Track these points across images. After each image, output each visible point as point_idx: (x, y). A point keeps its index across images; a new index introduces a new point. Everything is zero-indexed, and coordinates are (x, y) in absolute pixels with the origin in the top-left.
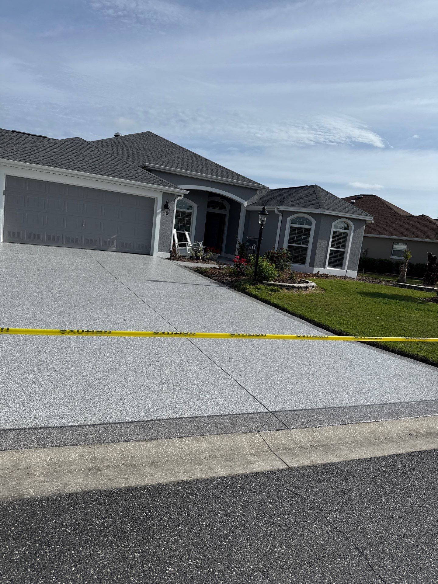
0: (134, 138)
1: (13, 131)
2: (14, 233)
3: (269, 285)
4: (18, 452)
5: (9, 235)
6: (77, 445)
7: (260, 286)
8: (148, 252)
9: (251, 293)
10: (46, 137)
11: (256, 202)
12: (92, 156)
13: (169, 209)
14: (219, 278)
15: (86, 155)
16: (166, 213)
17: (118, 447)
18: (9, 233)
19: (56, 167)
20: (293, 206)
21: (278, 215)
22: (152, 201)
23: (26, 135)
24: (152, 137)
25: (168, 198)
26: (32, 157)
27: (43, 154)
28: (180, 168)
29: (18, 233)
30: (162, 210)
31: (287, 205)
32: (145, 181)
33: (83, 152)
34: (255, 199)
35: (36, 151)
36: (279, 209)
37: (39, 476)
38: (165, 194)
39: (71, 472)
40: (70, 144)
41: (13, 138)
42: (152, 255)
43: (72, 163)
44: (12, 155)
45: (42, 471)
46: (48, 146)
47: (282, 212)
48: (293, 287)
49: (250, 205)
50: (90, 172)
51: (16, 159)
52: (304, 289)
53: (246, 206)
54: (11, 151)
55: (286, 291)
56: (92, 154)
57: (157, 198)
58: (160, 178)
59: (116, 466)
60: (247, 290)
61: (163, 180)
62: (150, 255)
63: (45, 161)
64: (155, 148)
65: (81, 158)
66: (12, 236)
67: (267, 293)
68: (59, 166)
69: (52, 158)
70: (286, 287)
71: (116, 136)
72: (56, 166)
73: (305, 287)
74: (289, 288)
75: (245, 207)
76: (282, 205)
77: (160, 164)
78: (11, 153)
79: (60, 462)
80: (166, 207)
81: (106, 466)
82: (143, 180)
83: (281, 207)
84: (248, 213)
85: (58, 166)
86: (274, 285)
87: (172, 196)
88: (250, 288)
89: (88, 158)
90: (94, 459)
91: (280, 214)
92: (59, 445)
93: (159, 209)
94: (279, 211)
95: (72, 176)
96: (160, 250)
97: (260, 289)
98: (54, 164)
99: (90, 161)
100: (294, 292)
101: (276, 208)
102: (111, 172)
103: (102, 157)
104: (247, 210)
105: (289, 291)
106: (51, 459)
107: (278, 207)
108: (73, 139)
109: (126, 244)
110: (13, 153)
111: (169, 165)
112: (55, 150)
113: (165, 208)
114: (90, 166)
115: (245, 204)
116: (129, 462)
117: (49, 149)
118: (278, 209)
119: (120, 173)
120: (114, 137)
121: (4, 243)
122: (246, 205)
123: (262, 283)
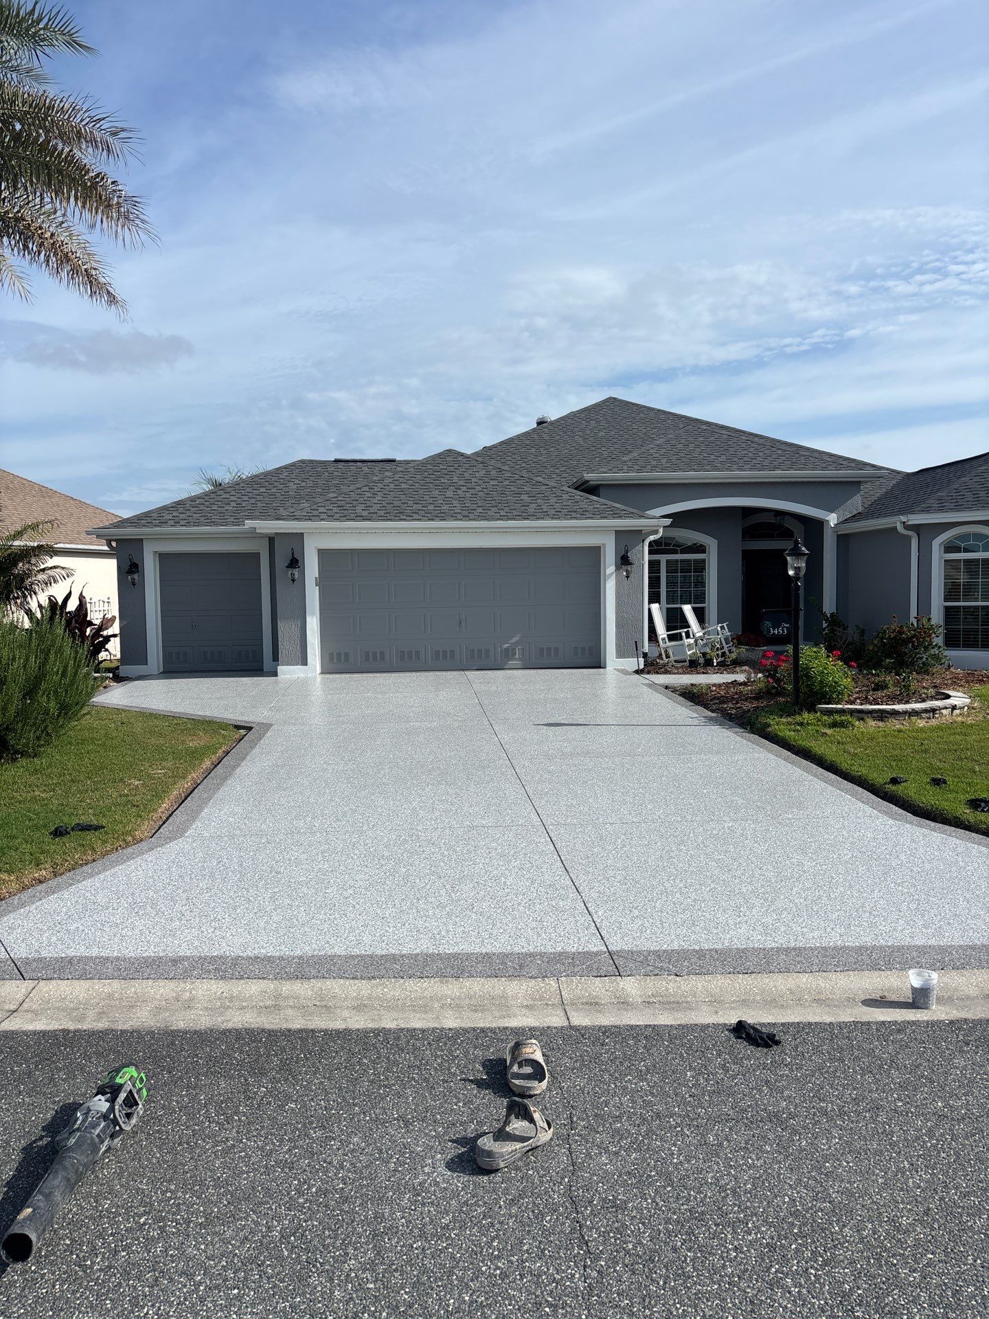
0: (576, 419)
1: (337, 461)
2: (339, 654)
3: (830, 712)
4: (185, 982)
5: (331, 659)
6: (264, 978)
7: (806, 716)
8: (597, 662)
9: (777, 735)
10: (394, 461)
11: (860, 509)
12: (473, 484)
13: (631, 564)
14: (725, 706)
15: (462, 483)
16: (625, 573)
17: (318, 984)
18: (331, 655)
19: (401, 520)
20: (941, 509)
21: (909, 538)
22: (594, 553)
23: (358, 464)
24: (617, 409)
25: (626, 539)
26: (359, 509)
27: (381, 499)
28: (663, 470)
29: (347, 655)
30: (618, 568)
31: (927, 510)
32: (574, 515)
33: (455, 479)
34: (856, 503)
35: (368, 494)
36: (906, 524)
37: (201, 1009)
38: (619, 534)
39: (242, 1008)
40: (432, 467)
41: (335, 474)
42: (605, 667)
43: (431, 507)
44: (325, 511)
45: (205, 1005)
46: (390, 480)
47: (917, 528)
48: (894, 714)
49: (846, 520)
50: (466, 518)
51: (331, 518)
52: (924, 715)
53: (835, 525)
54: (323, 505)
55: (872, 723)
56: (474, 480)
57: (604, 545)
58: (609, 503)
59: (304, 1007)
60: (770, 729)
61: (617, 505)
62: (600, 667)
63: (382, 513)
64: (621, 432)
65: (449, 493)
66: (335, 661)
67: (817, 731)
68: (410, 517)
69: (396, 503)
70: (875, 715)
71: (540, 423)
72: (402, 517)
73: (926, 711)
74: (882, 716)
75: (831, 527)
76: (912, 512)
77: (616, 470)
78: (323, 508)
79: (232, 997)
80: (624, 561)
81: (290, 1006)
82: (570, 515)
83: (911, 517)
84: (843, 540)
85: (404, 517)
86: (842, 712)
87: (638, 535)
88: (780, 725)
89: (464, 489)
90: (278, 996)
91: (910, 533)
92: (242, 978)
93: (610, 569)
94: (907, 527)
95: (431, 531)
96: (621, 654)
97: (801, 724)
98: (399, 515)
99: (468, 495)
100: (894, 724)
101: (898, 522)
102: (507, 509)
104: (839, 533)
105: (881, 724)
106: (223, 993)
107: (903, 518)
108: (439, 455)
109: (549, 649)
110: (327, 508)
111: (636, 467)
112: (403, 486)
113: (622, 564)
114: (467, 505)
115: (832, 519)
116: (324, 1003)
117: (392, 486)
118: (904, 522)
119: (525, 508)
120: (536, 425)
121: (324, 676)
122: (836, 522)
123: (812, 709)
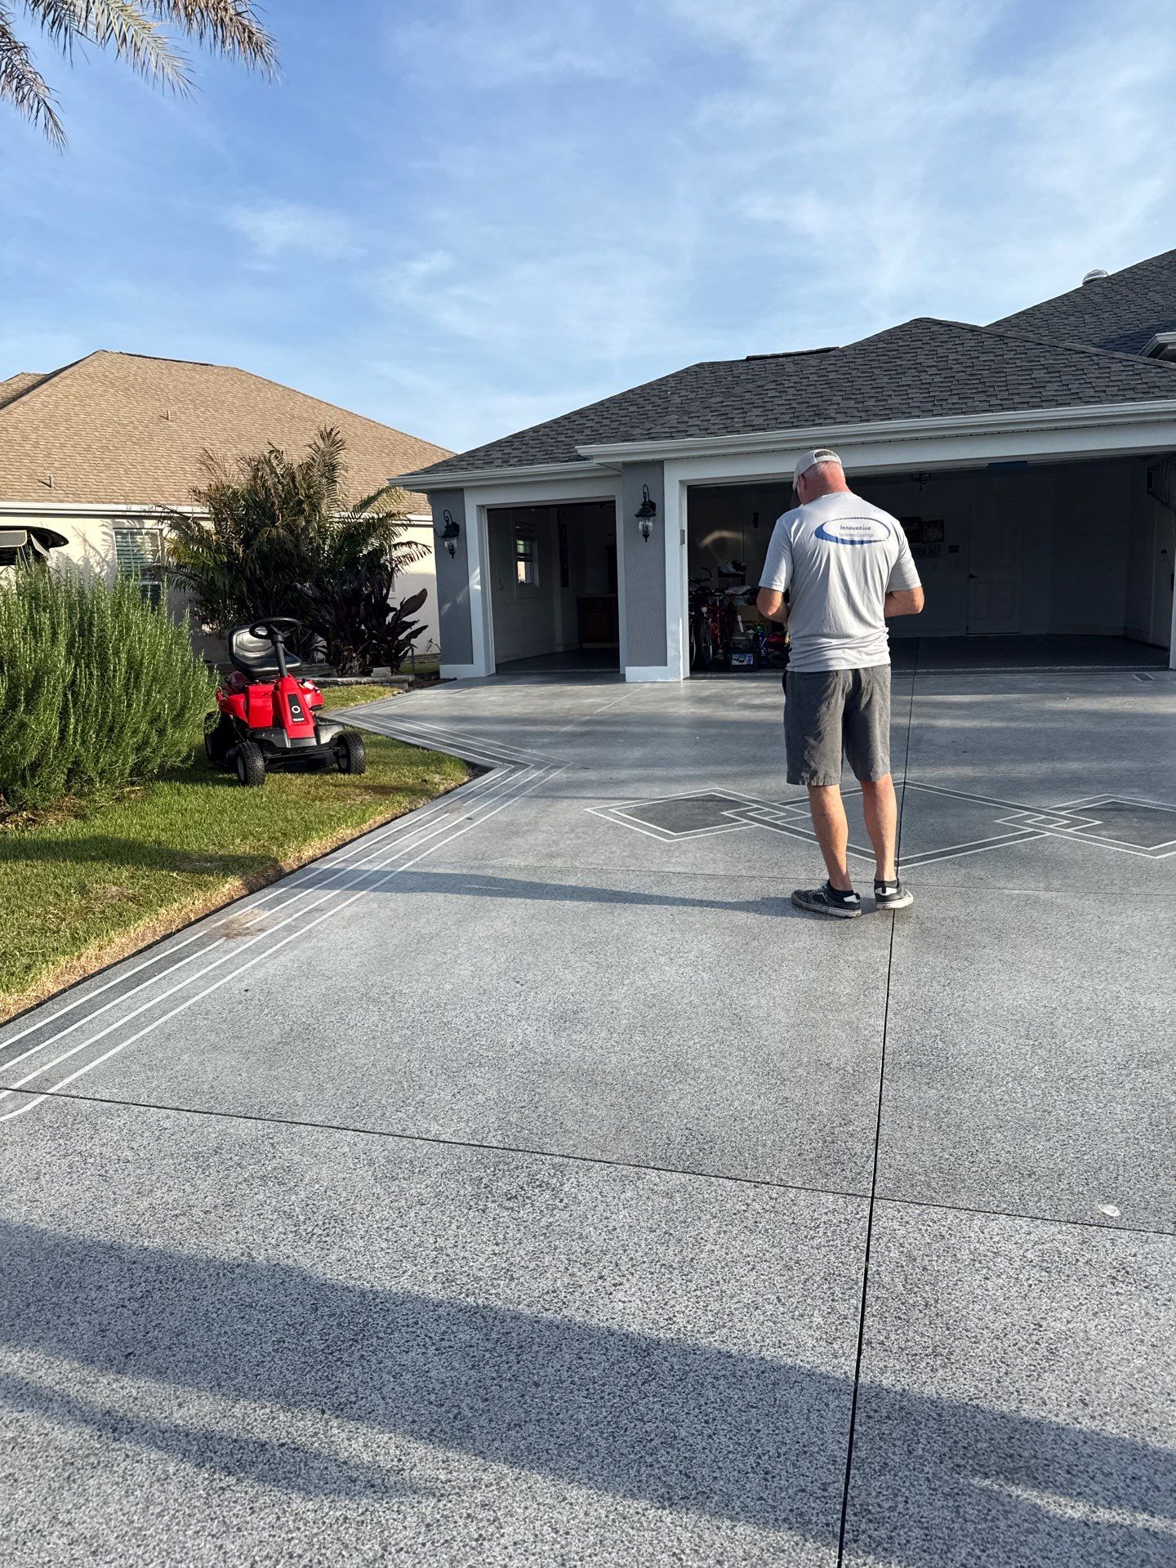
1: (749, 359)
23: (781, 359)
26: (752, 415)
27: (791, 397)
40: (885, 345)
41: (743, 376)
43: (871, 402)
44: (699, 423)
50: (924, 413)
51: (705, 431)
65: (906, 379)
71: (1089, 281)
72: (816, 421)
78: (696, 419)
85: (822, 421)
95: (864, 441)
98: (813, 419)
102: (1002, 395)
103: (983, 358)
110: (702, 418)
114: (932, 394)
117: (814, 377)
120: (1081, 285)
